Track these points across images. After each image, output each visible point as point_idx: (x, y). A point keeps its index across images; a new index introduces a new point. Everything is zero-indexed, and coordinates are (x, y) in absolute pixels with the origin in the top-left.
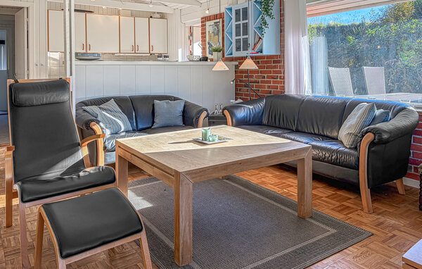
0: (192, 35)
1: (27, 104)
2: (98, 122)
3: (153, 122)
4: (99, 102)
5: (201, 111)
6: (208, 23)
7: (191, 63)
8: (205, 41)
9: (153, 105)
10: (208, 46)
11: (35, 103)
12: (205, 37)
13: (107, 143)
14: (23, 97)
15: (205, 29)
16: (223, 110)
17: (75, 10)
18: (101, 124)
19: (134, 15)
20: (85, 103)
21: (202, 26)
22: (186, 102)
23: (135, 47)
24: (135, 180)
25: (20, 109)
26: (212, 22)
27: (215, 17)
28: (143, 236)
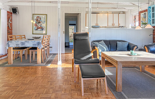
0: (135, 19)
1: (78, 39)
2: (97, 47)
3: (117, 49)
4: (99, 41)
5: (135, 46)
6: (141, 14)
7: (132, 29)
8: (140, 21)
9: (117, 43)
10: (141, 22)
11: (79, 39)
12: (140, 19)
13: (100, 54)
14: (77, 37)
15: (140, 16)
16: (144, 46)
17: (92, 13)
18: (98, 47)
19: (113, 13)
20: (94, 41)
21: (139, 15)
22: (129, 43)
23: (113, 24)
24: (109, 67)
25: (76, 41)
26: (143, 13)
27: (145, 11)
28: (105, 78)
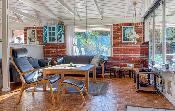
0: (13, 34)
5: (48, 61)
6: (28, 30)
12: (27, 35)
15: (26, 32)
16: (54, 60)
